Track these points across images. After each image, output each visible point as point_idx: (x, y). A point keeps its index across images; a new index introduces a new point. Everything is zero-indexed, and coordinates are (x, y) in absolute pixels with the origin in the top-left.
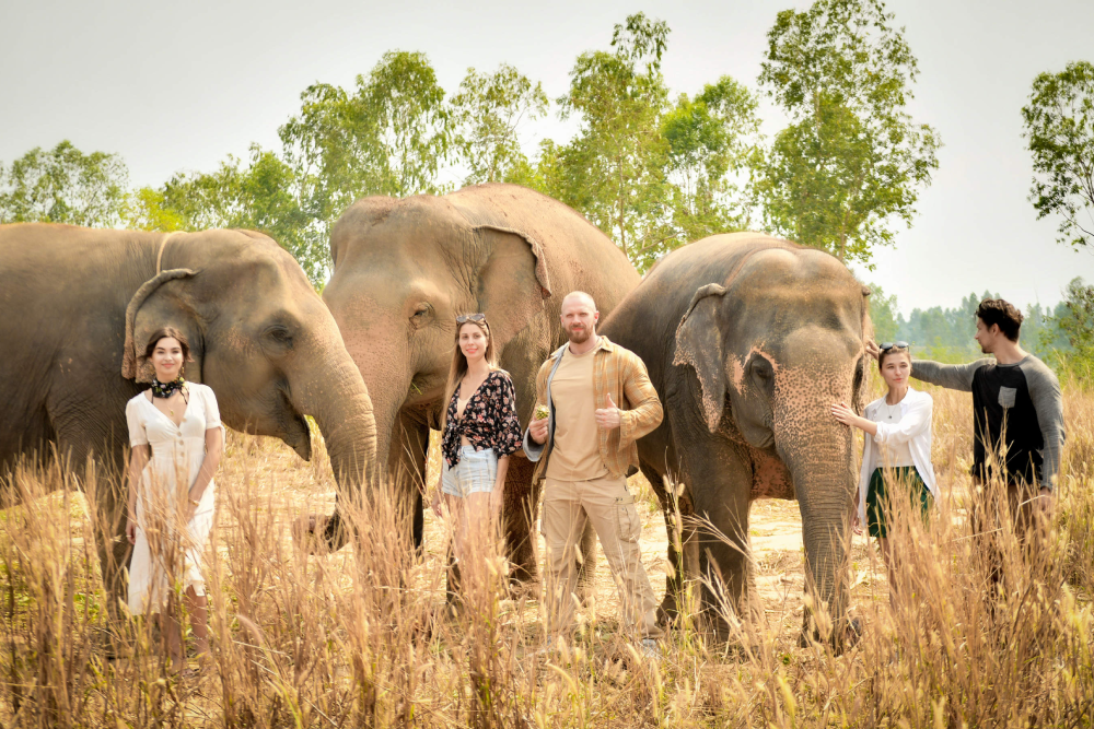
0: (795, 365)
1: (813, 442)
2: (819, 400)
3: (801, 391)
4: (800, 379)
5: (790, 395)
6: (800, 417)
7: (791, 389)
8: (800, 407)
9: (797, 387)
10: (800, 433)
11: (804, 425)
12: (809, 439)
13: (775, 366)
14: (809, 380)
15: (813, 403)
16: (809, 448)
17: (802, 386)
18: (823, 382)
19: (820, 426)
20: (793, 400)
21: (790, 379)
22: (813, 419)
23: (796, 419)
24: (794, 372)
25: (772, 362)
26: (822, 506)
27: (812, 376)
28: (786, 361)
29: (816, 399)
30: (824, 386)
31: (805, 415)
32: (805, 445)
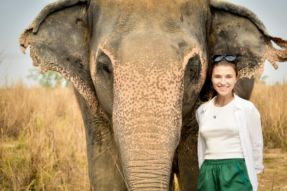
0: (128, 61)
1: (136, 132)
2: (146, 93)
3: (130, 84)
4: (130, 74)
5: (122, 88)
6: (128, 108)
7: (123, 82)
8: (129, 98)
9: (128, 81)
10: (126, 123)
11: (130, 115)
12: (133, 128)
13: (113, 61)
14: (138, 75)
15: (140, 96)
16: (132, 136)
17: (132, 80)
18: (151, 77)
19: (143, 117)
20: (124, 92)
21: (122, 73)
22: (138, 111)
23: (125, 110)
24: (127, 68)
25: (112, 58)
26: (142, 185)
27: (142, 72)
28: (121, 58)
29: (143, 92)
30: (152, 80)
31: (131, 106)
32: (130, 133)
